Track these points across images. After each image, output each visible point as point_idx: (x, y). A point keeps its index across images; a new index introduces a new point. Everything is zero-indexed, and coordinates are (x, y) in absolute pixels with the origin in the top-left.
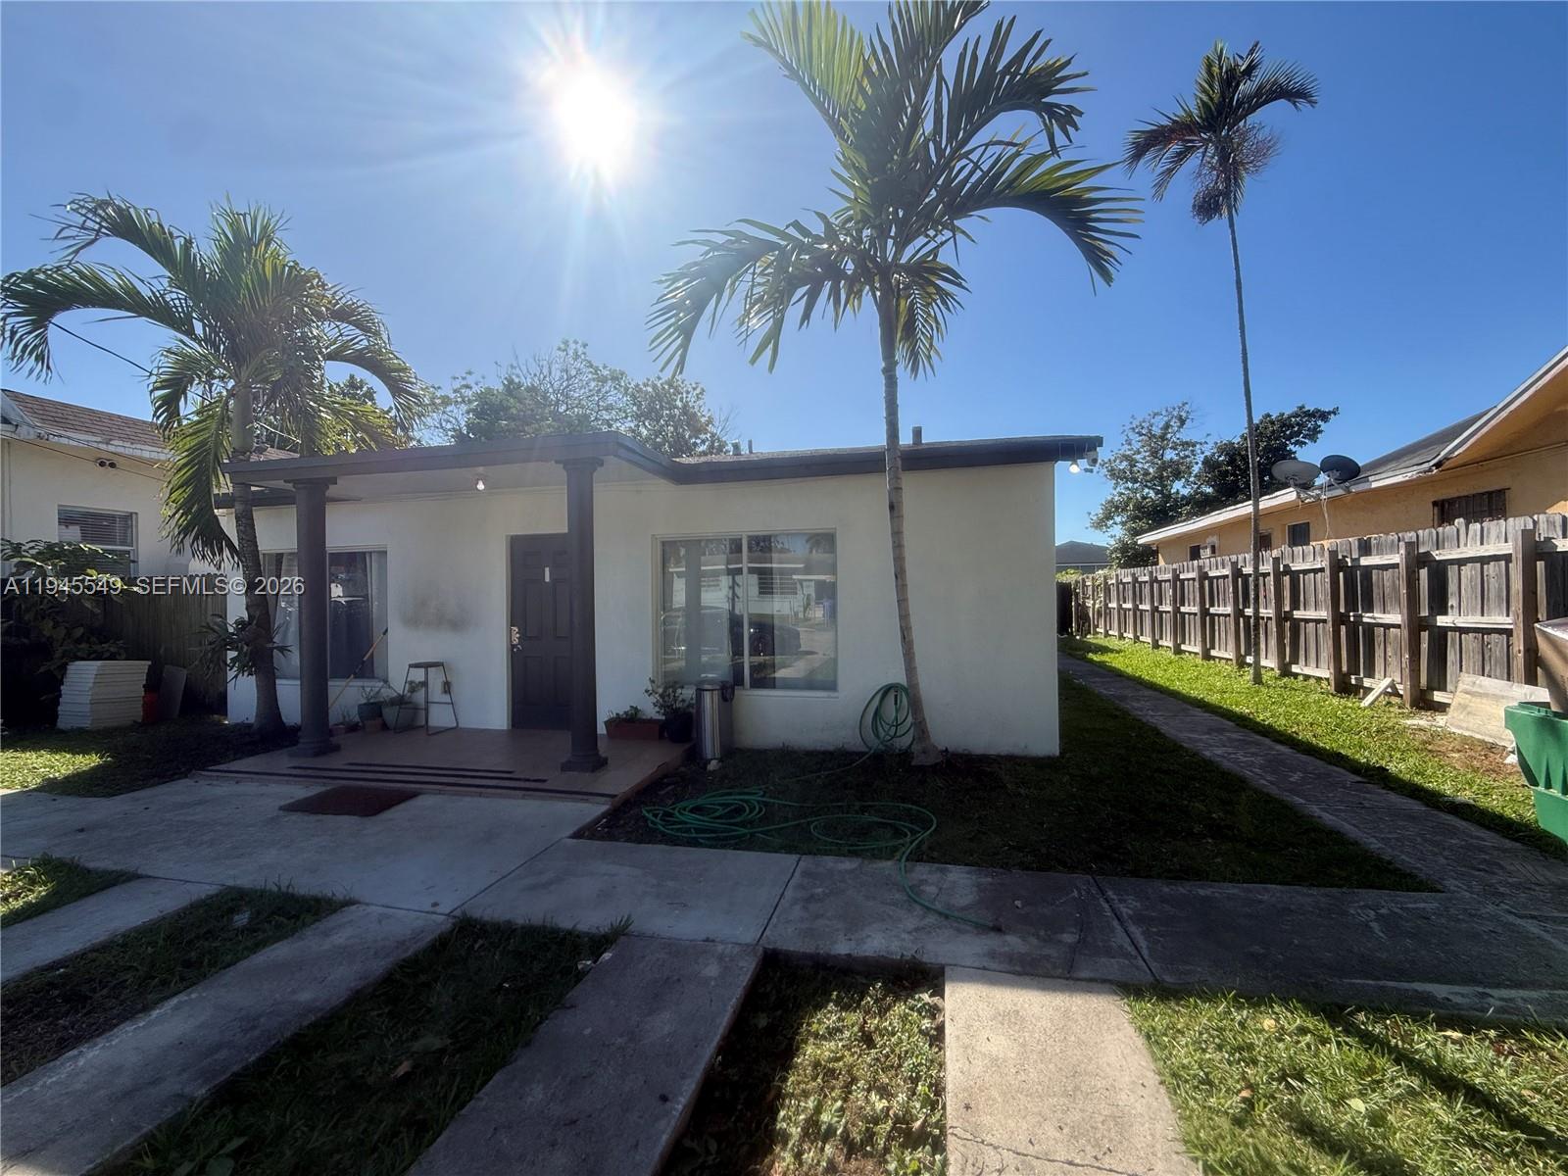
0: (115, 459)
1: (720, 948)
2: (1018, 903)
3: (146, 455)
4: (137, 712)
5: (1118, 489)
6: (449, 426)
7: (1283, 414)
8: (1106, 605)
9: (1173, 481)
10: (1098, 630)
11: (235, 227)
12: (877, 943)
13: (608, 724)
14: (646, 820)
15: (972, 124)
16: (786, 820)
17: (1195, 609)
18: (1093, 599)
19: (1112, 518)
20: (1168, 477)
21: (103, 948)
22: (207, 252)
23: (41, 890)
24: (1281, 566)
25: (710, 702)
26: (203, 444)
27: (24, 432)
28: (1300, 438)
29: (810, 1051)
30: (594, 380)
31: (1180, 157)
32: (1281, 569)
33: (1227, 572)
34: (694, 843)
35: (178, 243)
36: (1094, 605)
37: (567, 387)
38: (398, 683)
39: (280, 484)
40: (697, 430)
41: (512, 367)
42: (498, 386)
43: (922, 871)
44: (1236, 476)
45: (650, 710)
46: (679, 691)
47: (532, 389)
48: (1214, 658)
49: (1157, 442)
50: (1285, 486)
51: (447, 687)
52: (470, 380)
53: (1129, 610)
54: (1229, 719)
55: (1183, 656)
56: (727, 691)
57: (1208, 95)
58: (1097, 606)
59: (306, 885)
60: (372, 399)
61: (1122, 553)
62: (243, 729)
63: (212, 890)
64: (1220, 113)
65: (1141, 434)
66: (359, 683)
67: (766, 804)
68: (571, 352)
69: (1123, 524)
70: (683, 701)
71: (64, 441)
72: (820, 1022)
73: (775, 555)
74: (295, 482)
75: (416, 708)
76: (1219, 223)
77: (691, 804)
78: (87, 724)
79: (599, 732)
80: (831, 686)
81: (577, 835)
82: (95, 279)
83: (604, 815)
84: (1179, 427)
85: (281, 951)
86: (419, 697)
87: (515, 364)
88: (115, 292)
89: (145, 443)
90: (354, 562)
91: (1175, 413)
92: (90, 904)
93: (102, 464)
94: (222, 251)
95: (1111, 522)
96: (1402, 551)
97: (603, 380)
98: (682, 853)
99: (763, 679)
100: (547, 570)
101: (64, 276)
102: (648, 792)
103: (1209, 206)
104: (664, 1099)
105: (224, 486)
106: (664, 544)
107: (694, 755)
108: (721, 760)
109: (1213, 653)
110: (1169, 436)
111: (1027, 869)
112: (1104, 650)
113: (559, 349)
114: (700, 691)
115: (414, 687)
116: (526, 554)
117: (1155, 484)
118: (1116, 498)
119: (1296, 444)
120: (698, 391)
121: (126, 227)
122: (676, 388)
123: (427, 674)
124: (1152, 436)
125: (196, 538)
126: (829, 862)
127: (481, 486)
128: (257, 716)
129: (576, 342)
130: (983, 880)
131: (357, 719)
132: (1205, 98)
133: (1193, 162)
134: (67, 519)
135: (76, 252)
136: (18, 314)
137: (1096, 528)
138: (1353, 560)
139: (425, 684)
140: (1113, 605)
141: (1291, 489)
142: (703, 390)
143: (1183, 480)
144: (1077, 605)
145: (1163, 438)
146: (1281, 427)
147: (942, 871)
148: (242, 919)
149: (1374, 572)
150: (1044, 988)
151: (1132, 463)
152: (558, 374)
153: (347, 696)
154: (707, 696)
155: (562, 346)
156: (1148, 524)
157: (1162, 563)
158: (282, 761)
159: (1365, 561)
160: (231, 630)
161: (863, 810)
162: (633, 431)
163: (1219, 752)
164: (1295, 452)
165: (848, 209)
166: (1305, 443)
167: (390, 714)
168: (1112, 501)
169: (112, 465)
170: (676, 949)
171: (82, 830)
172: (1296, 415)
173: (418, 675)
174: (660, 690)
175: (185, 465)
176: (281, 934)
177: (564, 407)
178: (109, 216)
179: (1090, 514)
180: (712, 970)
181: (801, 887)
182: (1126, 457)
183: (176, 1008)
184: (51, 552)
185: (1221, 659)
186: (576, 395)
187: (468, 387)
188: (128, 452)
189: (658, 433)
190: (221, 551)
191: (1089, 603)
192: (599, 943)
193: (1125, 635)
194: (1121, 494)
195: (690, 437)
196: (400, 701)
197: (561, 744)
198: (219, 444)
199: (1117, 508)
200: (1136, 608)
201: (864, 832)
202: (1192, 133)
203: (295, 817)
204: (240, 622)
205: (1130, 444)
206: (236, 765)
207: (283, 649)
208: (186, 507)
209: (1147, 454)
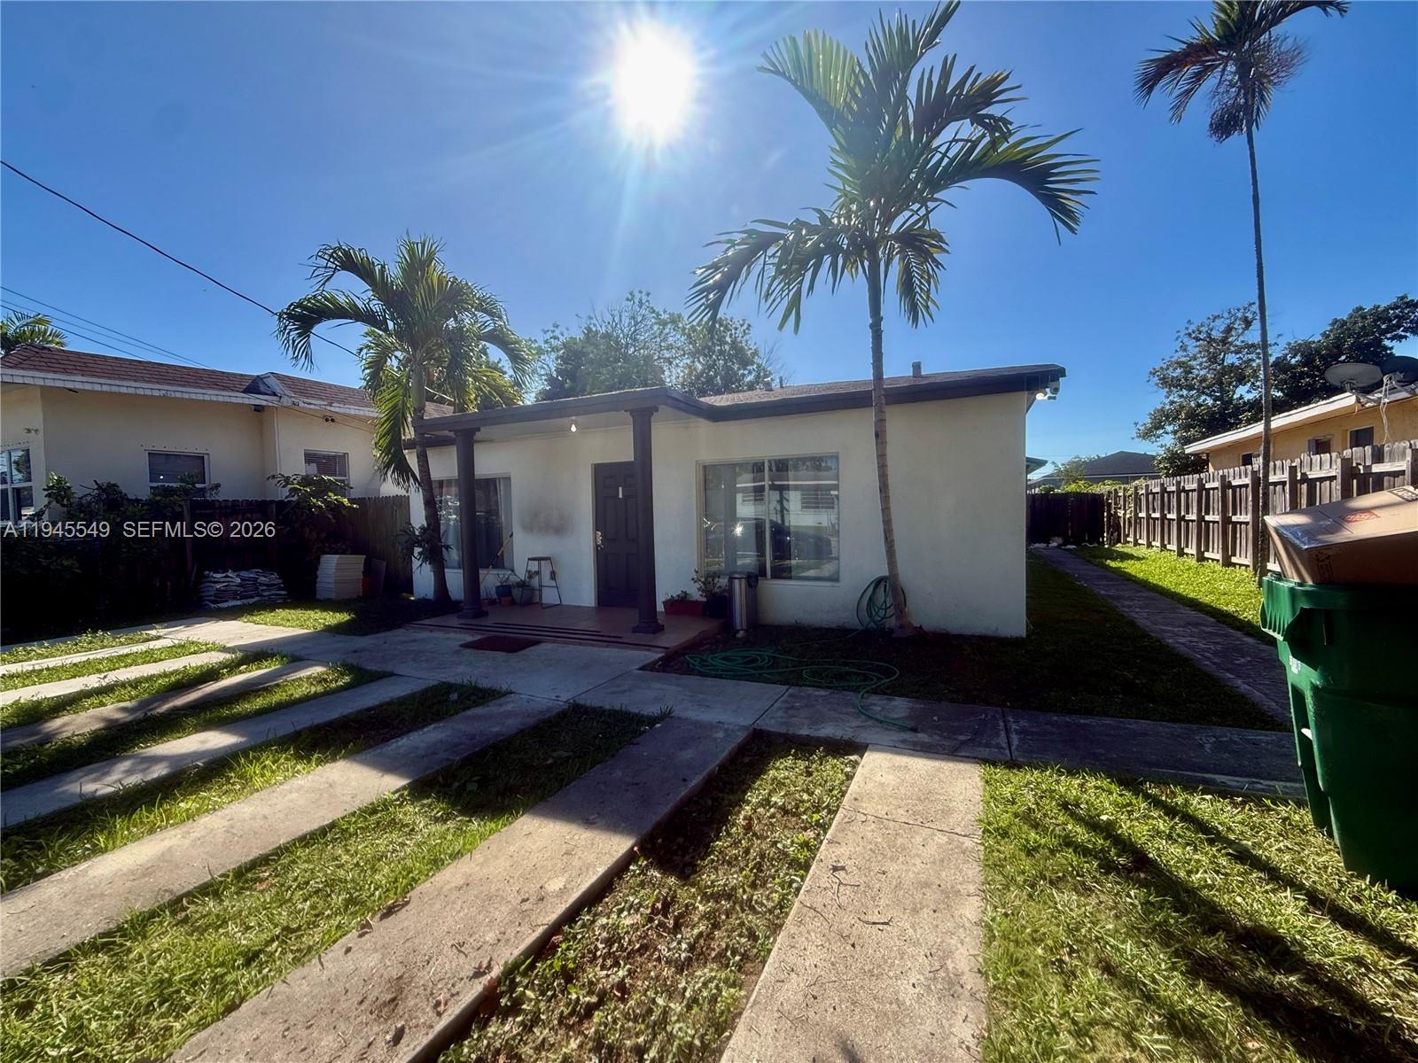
0: (335, 416)
1: (726, 726)
2: (935, 718)
3: (353, 412)
4: (359, 589)
5: (1171, 398)
6: (543, 372)
7: (1379, 307)
8: (1136, 514)
9: (1237, 387)
10: (1128, 539)
11: (411, 252)
12: (827, 731)
13: (665, 603)
14: (688, 663)
15: (932, 131)
16: (787, 667)
17: (1217, 518)
18: (1125, 509)
19: (1163, 427)
20: (1230, 383)
21: (389, 704)
22: (394, 272)
23: (347, 679)
24: (1299, 474)
25: (739, 588)
26: (395, 406)
27: (286, 401)
28: (1400, 332)
29: (772, 773)
30: (656, 323)
31: (1199, 77)
32: (1299, 478)
33: (1247, 481)
34: (721, 677)
35: (377, 269)
36: (1125, 514)
37: (635, 331)
38: (521, 574)
39: (446, 433)
40: (745, 362)
41: (590, 318)
42: (579, 335)
43: (874, 699)
44: (1313, 376)
45: (695, 593)
46: (716, 580)
47: (607, 336)
48: (1234, 565)
49: (1216, 346)
50: (1342, 391)
51: (553, 575)
52: (557, 333)
53: (1157, 519)
54: (1213, 617)
55: (1204, 563)
56: (753, 579)
57: (1226, 14)
58: (1128, 516)
59: (484, 684)
60: (486, 354)
61: (1171, 463)
62: (423, 602)
63: (436, 683)
64: (1239, 29)
65: (1198, 339)
66: (495, 572)
67: (774, 658)
68: (637, 301)
69: (1175, 432)
70: (720, 587)
71: (312, 407)
72: (781, 763)
73: (791, 474)
74: (455, 432)
75: (533, 589)
76: (1237, 140)
77: (723, 654)
78: (333, 596)
79: (658, 610)
80: (837, 580)
81: (643, 668)
82: (333, 301)
83: (660, 659)
84: (1244, 330)
85: (479, 710)
86: (535, 582)
87: (592, 316)
88: (343, 307)
89: (352, 404)
90: (490, 484)
91: (1239, 315)
92: (374, 686)
93: (327, 420)
94: (404, 270)
95: (1162, 431)
96: (1409, 458)
97: (664, 324)
98: (709, 681)
99: (781, 573)
100: (620, 489)
101: (317, 301)
102: (692, 647)
103: (1225, 125)
104: (684, 780)
105: (409, 433)
106: (705, 467)
107: (728, 626)
108: (746, 631)
109: (1234, 560)
110: (1230, 340)
111: (954, 702)
112: (1125, 557)
113: (628, 299)
114: (731, 579)
115: (531, 575)
116: (605, 476)
117: (1214, 391)
118: (1167, 407)
119: (1392, 339)
120: (745, 327)
121: (349, 262)
122: (726, 327)
123: (540, 566)
124: (1210, 340)
125: (393, 472)
126: (810, 690)
127: (574, 429)
128: (435, 591)
129: (641, 292)
130: (918, 706)
131: (495, 596)
132: (1223, 16)
133: (1211, 82)
134: (310, 458)
135: (324, 284)
136: (296, 329)
137: (1144, 438)
138: (1365, 467)
139: (538, 573)
140: (1143, 515)
141: (1348, 394)
142: (749, 325)
143: (1249, 384)
144: (1110, 515)
145: (1224, 341)
146: (1375, 321)
147: (889, 700)
148: (454, 696)
149: (1386, 478)
150: (929, 758)
151: (1188, 370)
152: (628, 321)
153: (490, 579)
154: (737, 582)
155: (630, 297)
156: (1201, 432)
157: (1211, 469)
158: (453, 621)
159: (1376, 468)
160: (417, 533)
161: (845, 664)
162: (690, 367)
163: (1182, 640)
164: (1392, 348)
165: (840, 197)
166: (1406, 337)
167: (516, 593)
168: (1162, 410)
169: (333, 420)
170: (698, 725)
171: (355, 652)
172: (1395, 307)
173: (534, 566)
174: (703, 579)
175: (386, 421)
176: (476, 704)
177: (632, 349)
178: (340, 257)
179: (1136, 424)
180: (721, 735)
181: (786, 701)
182: (1180, 364)
183: (435, 728)
184: (306, 481)
185: (1241, 565)
186: (642, 338)
187: (555, 338)
188: (341, 411)
189: (710, 367)
190: (408, 481)
191: (1121, 512)
192: (652, 721)
193: (1153, 543)
194: (1172, 403)
195: (739, 369)
196: (522, 585)
197: (632, 616)
198: (404, 404)
199: (1167, 417)
200: (1163, 517)
201: (841, 677)
202: (1209, 53)
203: (469, 651)
204: (422, 528)
205: (1185, 350)
206: (427, 622)
207: (447, 547)
208: (387, 451)
209: (1205, 359)
